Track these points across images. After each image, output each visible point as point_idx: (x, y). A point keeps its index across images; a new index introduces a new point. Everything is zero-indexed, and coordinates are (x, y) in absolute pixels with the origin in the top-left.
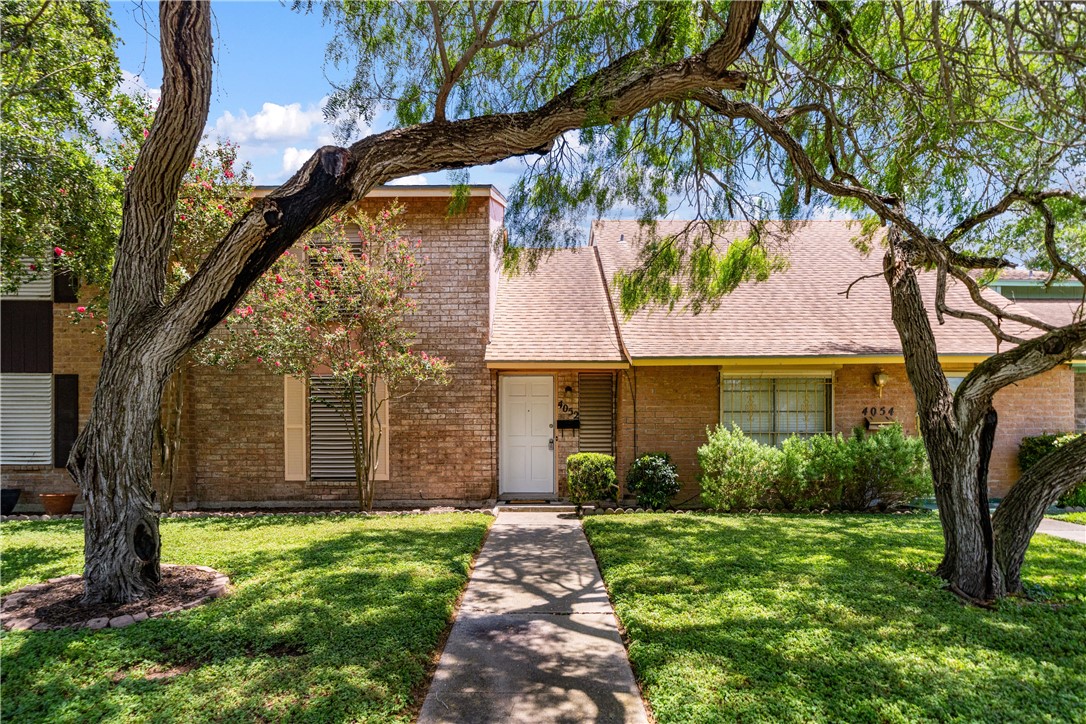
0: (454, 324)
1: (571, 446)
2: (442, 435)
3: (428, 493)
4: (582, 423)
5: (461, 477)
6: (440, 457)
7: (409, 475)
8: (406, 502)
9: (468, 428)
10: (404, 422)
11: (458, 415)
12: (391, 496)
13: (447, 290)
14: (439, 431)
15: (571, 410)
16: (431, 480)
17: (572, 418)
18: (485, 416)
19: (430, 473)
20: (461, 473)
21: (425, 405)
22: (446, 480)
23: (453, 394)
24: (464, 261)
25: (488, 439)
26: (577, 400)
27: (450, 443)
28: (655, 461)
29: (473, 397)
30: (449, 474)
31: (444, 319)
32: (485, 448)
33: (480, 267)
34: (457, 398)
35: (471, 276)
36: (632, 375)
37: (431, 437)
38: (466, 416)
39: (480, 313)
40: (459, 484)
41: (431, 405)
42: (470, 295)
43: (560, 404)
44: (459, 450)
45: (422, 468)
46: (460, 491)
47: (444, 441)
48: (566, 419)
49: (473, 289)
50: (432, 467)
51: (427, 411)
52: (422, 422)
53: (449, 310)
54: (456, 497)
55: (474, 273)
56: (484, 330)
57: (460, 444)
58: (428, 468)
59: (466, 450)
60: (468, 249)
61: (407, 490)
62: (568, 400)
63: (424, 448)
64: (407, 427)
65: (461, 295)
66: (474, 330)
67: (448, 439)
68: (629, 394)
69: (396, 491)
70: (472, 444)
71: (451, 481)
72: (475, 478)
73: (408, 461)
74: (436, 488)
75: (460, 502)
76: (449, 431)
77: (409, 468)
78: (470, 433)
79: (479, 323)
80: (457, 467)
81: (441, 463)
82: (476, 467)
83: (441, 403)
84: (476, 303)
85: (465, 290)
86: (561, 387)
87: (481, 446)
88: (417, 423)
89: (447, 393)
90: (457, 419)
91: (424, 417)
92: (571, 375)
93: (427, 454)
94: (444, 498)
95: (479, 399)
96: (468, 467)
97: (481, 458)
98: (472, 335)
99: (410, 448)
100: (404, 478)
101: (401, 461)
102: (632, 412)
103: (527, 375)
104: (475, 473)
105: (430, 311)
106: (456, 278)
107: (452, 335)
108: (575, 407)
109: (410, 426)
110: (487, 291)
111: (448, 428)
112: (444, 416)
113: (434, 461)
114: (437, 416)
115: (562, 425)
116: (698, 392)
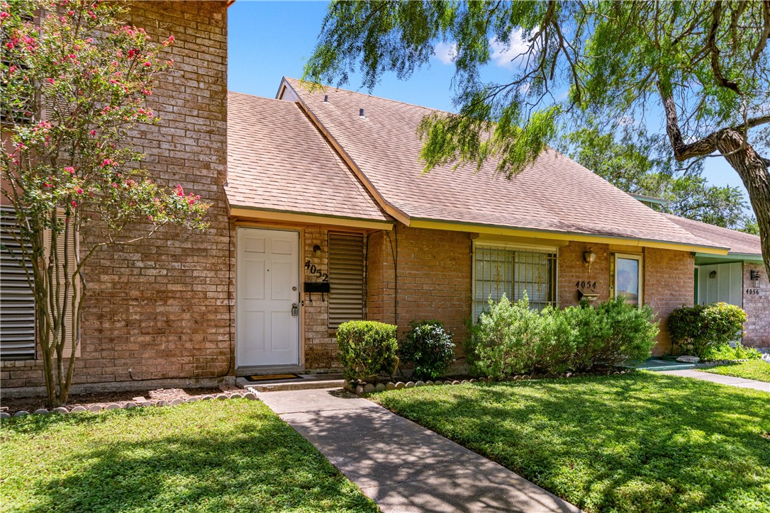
0: (179, 155)
1: (320, 312)
2: (164, 296)
3: (142, 373)
4: (332, 286)
5: (190, 351)
6: (159, 324)
7: (113, 349)
8: (108, 385)
9: (199, 288)
10: (104, 278)
11: (184, 271)
12: (83, 379)
13: (170, 109)
14: (158, 292)
15: (319, 271)
16: (146, 355)
17: (320, 280)
18: (221, 274)
19: (145, 346)
20: (188, 345)
21: (138, 256)
22: (167, 354)
23: (177, 244)
24: (194, 76)
25: (226, 302)
26: (326, 261)
27: (173, 307)
28: (434, 329)
29: (206, 250)
30: (172, 346)
31: (164, 146)
32: (222, 313)
33: (214, 87)
34: (184, 249)
35: (203, 97)
36: (393, 237)
37: (147, 299)
38: (195, 274)
39: (215, 145)
40: (186, 359)
41: (146, 257)
42: (201, 121)
43: (307, 264)
44: (187, 316)
45: (132, 339)
46: (187, 367)
47: (165, 304)
48: (314, 281)
49: (206, 114)
50: (148, 338)
51: (140, 264)
52: (133, 279)
53: (173, 136)
54: (182, 375)
55: (207, 94)
56: (221, 168)
57: (188, 307)
58: (141, 339)
59: (196, 315)
60: (199, 62)
61: (109, 370)
62: (316, 260)
63: (136, 313)
64: (109, 285)
65: (189, 119)
66: (207, 166)
67: (170, 302)
68: (390, 258)
69: (91, 371)
70: (204, 308)
71: (174, 355)
72: (208, 351)
73: (112, 330)
74: (152, 364)
75: (187, 382)
76: (172, 292)
77: (112, 340)
78: (201, 295)
79: (214, 158)
80: (184, 337)
81: (160, 332)
82: (210, 337)
83: (161, 255)
84: (210, 132)
85: (195, 113)
86: (309, 245)
87: (216, 312)
88: (124, 279)
89: (169, 243)
90: (183, 277)
91: (136, 271)
92: (320, 233)
93: (141, 321)
94: (164, 377)
95: (214, 253)
96: (198, 337)
97: (216, 326)
98: (205, 172)
99: (113, 313)
100: (105, 354)
101: (100, 331)
102: (393, 276)
103: (268, 229)
104: (208, 345)
105: (143, 133)
106: (182, 96)
107: (177, 169)
108: (324, 268)
109: (114, 284)
110: (224, 119)
111: (170, 287)
112: (165, 272)
113: (150, 330)
114: (154, 272)
115: (310, 288)
116: (453, 259)
